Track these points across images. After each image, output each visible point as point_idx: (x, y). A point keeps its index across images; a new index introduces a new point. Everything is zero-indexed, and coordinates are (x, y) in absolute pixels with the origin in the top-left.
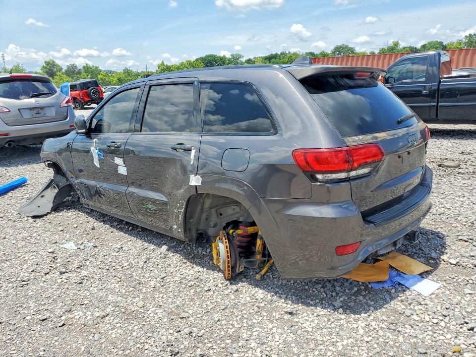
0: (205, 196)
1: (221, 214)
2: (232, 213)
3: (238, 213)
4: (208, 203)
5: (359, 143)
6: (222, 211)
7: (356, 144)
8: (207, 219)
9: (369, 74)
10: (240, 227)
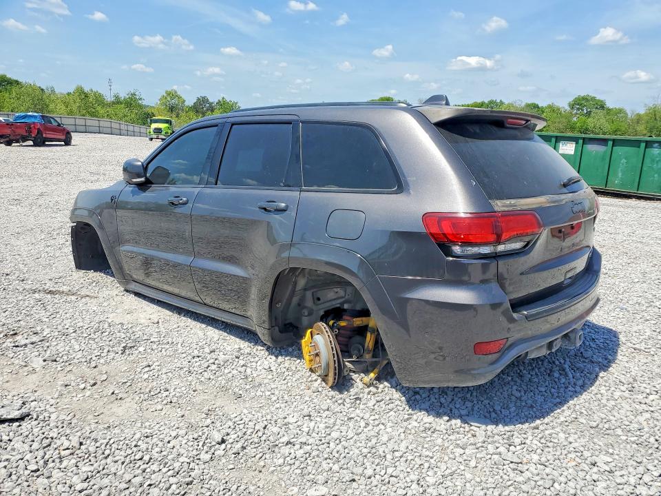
0: (300, 273)
1: (319, 299)
2: (334, 298)
3: (342, 297)
4: (302, 283)
5: (511, 208)
6: (319, 294)
7: (506, 209)
8: (299, 305)
9: (524, 122)
10: (345, 317)
